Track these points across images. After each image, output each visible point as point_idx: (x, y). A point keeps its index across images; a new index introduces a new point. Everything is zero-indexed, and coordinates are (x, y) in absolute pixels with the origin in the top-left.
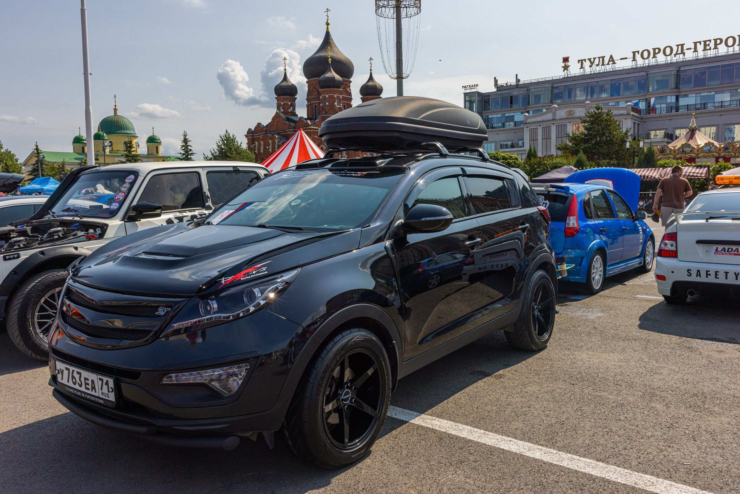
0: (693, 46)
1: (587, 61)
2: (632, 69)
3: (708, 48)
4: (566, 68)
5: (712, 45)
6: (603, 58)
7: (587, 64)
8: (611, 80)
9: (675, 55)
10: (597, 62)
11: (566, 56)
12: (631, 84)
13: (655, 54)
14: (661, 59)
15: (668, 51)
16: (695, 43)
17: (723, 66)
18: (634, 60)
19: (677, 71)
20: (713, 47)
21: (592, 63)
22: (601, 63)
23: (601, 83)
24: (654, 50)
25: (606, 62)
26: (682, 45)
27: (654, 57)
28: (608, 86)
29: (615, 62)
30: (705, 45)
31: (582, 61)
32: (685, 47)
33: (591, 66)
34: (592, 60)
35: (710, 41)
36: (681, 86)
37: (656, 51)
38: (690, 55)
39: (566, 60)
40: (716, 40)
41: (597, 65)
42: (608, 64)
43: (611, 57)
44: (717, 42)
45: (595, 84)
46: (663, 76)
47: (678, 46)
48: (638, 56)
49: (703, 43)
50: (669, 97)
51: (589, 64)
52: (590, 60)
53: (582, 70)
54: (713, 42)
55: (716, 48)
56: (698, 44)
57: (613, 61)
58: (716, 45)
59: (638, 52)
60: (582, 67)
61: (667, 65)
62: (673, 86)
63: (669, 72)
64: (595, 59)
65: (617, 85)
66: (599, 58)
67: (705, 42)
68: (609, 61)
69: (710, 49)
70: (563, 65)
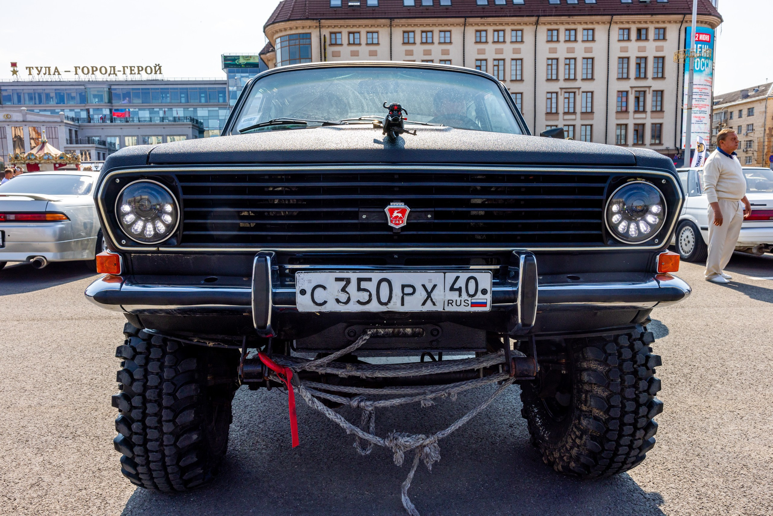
0: (122, 70)
1: (35, 69)
2: (75, 81)
3: (133, 72)
4: (15, 72)
5: (136, 70)
6: (49, 68)
7: (35, 72)
8: (55, 90)
9: (109, 75)
10: (44, 70)
11: (14, 61)
12: (73, 95)
13: (93, 71)
14: (99, 77)
15: (103, 70)
16: (124, 67)
17: (142, 89)
18: (76, 74)
19: (109, 89)
20: (137, 72)
21: (40, 72)
22: (47, 73)
23: (47, 91)
24: (92, 67)
25: (52, 71)
26: (114, 67)
27: (93, 74)
28: (53, 95)
29: (60, 73)
30: (131, 70)
31: (30, 68)
32: (117, 69)
33: (38, 74)
34: (39, 69)
35: (134, 67)
36: (113, 101)
37: (94, 69)
38: (121, 77)
39: (14, 65)
40: (138, 67)
41: (45, 74)
42: (54, 74)
43: (56, 68)
44: (140, 69)
45: (41, 91)
46: (98, 91)
47: (111, 67)
48: (79, 71)
49: (129, 68)
50: (104, 110)
51: (37, 72)
52: (37, 68)
53: (31, 76)
54: (136, 68)
55: (139, 73)
56: (126, 68)
57: (58, 72)
58: (139, 71)
59: (79, 67)
60: (30, 74)
61: (103, 83)
62: (107, 101)
63: (102, 89)
64: (41, 68)
65: (62, 94)
66: (46, 68)
67: (131, 67)
68: (55, 72)
69: (135, 74)
70: (12, 69)
